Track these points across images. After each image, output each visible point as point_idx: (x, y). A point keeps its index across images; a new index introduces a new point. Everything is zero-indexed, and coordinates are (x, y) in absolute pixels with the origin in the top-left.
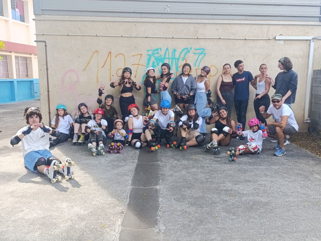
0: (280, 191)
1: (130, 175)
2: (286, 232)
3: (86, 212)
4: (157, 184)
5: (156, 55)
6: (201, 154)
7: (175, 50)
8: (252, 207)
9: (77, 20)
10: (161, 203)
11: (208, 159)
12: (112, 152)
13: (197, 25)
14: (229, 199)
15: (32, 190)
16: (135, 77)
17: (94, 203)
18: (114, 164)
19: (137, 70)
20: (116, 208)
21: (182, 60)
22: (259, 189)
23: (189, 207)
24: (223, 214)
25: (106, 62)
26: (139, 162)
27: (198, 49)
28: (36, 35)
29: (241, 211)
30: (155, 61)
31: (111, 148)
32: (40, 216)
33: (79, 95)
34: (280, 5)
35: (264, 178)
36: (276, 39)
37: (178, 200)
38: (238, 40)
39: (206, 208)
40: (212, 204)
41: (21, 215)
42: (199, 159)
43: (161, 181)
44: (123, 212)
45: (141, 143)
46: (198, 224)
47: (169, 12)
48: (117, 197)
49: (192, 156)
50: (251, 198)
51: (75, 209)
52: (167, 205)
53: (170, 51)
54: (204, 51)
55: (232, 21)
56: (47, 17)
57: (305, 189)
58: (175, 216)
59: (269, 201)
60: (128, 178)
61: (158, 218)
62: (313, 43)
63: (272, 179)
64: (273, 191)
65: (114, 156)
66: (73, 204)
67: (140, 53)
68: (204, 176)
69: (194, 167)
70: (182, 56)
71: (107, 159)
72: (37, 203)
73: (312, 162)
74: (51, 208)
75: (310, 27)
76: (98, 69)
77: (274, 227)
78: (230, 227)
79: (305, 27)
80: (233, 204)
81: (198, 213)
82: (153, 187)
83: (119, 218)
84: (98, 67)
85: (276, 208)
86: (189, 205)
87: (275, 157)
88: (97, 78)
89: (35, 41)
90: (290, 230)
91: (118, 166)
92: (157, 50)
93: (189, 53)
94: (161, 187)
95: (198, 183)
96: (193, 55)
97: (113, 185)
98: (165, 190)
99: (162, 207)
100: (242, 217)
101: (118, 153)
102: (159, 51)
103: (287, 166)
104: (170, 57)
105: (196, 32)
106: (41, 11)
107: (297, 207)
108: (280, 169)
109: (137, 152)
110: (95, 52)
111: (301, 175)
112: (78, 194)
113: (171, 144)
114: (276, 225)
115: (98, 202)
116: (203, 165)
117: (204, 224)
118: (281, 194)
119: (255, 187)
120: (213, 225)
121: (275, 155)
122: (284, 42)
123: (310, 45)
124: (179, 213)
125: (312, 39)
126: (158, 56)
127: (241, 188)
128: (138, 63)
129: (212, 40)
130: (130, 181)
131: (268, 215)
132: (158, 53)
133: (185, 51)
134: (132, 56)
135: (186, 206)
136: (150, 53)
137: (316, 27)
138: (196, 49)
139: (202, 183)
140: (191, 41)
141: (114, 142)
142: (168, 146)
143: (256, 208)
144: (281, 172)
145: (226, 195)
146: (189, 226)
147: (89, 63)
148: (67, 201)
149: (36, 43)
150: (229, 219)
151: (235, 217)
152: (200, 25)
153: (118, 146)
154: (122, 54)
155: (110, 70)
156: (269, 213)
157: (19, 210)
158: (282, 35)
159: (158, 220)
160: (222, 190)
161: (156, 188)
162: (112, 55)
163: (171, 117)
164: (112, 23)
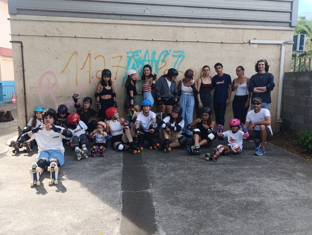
0: (270, 191)
1: (119, 179)
2: (285, 232)
3: (80, 221)
4: (147, 188)
5: (136, 58)
6: (185, 155)
7: (154, 53)
8: (247, 207)
9: (55, 20)
10: (156, 207)
11: (193, 161)
12: (95, 156)
13: (176, 28)
14: (222, 201)
15: (17, 199)
16: (115, 79)
17: (87, 210)
18: (99, 168)
19: (117, 72)
20: (110, 214)
21: (162, 62)
22: (249, 189)
23: (185, 210)
24: (220, 216)
25: (86, 64)
26: (125, 165)
27: (177, 52)
28: (12, 35)
29: (237, 212)
30: (135, 63)
31: (93, 151)
32: (31, 227)
33: (58, 97)
34: (254, 10)
35: (251, 178)
36: (251, 43)
37: (172, 203)
38: (215, 44)
39: (203, 211)
40: (207, 206)
41: (9, 227)
42: (184, 160)
43: (151, 184)
44: (118, 218)
45: (124, 146)
46: (198, 228)
47: (148, 14)
48: (109, 202)
49: (177, 158)
50: (244, 198)
51: (67, 217)
52: (162, 210)
53: (150, 53)
54: (183, 53)
55: (210, 24)
56: (23, 17)
57: (292, 187)
58: (173, 220)
59: (261, 200)
60: (117, 182)
61: (156, 223)
62: (284, 47)
63: (259, 179)
64: (263, 191)
65: (98, 159)
66: (64, 212)
67: (120, 55)
68: (193, 178)
69: (181, 169)
70: (162, 58)
71: (91, 163)
72: (25, 213)
73: (292, 161)
74: (41, 218)
75: (281, 32)
76: (77, 71)
77: (273, 227)
78: (231, 230)
79: (277, 31)
80: (228, 206)
81: (196, 216)
82: (145, 191)
83: (116, 225)
84: (77, 69)
85: (270, 208)
86: (185, 208)
87: (256, 156)
88: (76, 80)
89: (10, 42)
90: (288, 229)
91: (104, 171)
92: (137, 52)
93: (168, 56)
94: (153, 191)
95: (189, 185)
96: (172, 57)
97: (103, 190)
98: (157, 193)
99: (158, 211)
100: (240, 219)
101: (102, 156)
102: (139, 53)
103: (270, 165)
104: (150, 59)
105: (175, 35)
106: (16, 10)
107: (289, 206)
108: (264, 168)
109: (120, 155)
110: (74, 54)
111: (285, 173)
112: (67, 201)
113: (154, 146)
114: (274, 225)
115: (91, 209)
116: (189, 166)
117: (203, 227)
118: (271, 193)
119: (245, 187)
120: (214, 229)
121: (256, 155)
122: (258, 46)
123: (281, 49)
124: (177, 217)
125: (283, 43)
126: (138, 58)
127: (232, 189)
128: (118, 65)
129: (190, 43)
130: (120, 186)
131: (264, 215)
132: (138, 55)
133: (165, 54)
134: (112, 58)
135: (181, 209)
136: (130, 55)
137: (287, 31)
138: (175, 52)
139: (192, 185)
140: (170, 43)
141: (96, 146)
142: (151, 148)
143: (251, 209)
144: (265, 171)
145: (219, 196)
146: (190, 230)
147: (68, 64)
148: (57, 210)
149: (11, 43)
150: (228, 221)
151: (233, 219)
152: (179, 28)
153: (101, 150)
154: (101, 56)
155: (90, 72)
156: (264, 213)
157: (6, 221)
158: (256, 39)
159: (156, 225)
160: (214, 192)
161: (148, 192)
162: (92, 57)
163: (152, 118)
164: (91, 24)
